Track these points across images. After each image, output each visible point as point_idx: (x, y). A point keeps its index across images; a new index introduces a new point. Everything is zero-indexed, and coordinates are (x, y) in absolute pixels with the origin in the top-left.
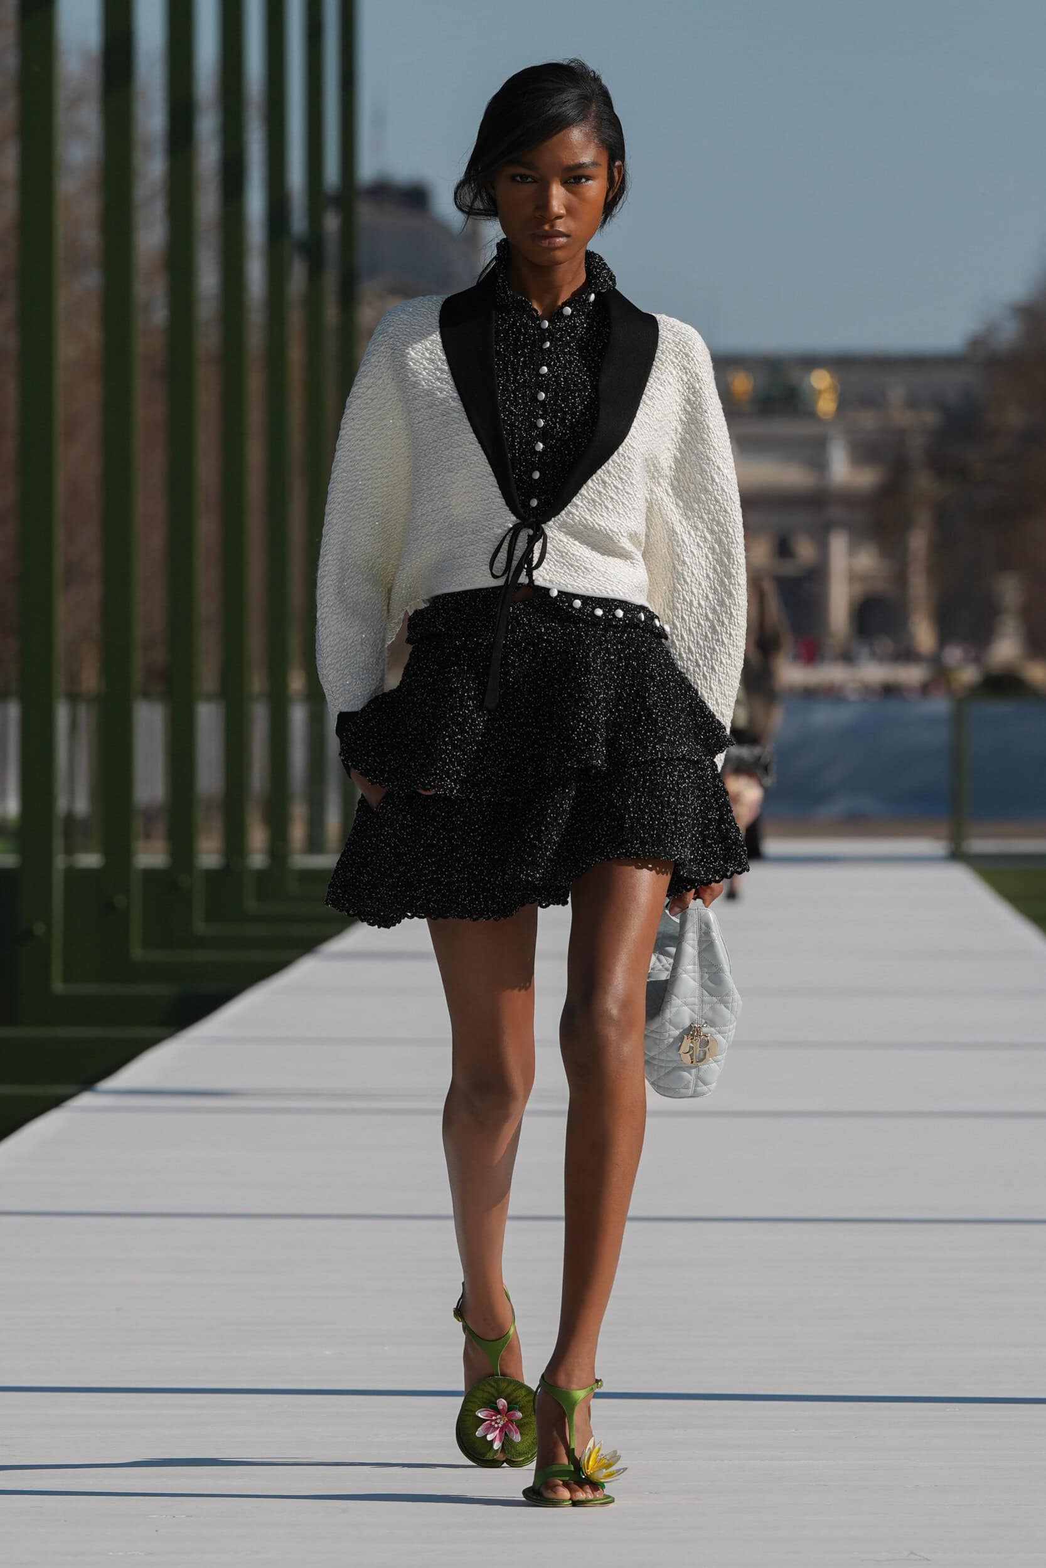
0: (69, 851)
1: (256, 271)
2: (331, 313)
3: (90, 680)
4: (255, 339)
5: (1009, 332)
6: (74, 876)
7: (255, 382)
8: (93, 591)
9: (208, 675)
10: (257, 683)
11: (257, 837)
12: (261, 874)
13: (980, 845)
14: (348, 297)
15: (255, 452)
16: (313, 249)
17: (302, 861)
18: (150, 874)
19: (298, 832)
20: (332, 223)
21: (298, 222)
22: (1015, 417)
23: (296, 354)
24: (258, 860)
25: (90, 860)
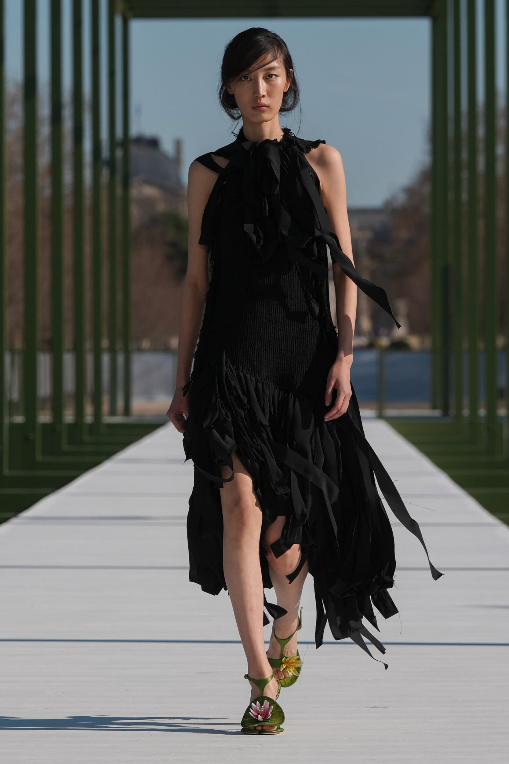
0: (11, 415)
1: (88, 174)
2: (119, 191)
3: (18, 344)
4: (87, 202)
5: (401, 199)
6: (13, 426)
7: (87, 220)
8: (20, 307)
9: (68, 341)
10: (88, 345)
11: (89, 410)
12: (90, 425)
13: (391, 412)
14: (126, 184)
15: (87, 249)
16: (111, 164)
17: (108, 419)
18: (44, 425)
19: (106, 407)
20: (119, 153)
21: (105, 153)
22: (404, 234)
23: (104, 208)
24: (89, 418)
25: (19, 419)
